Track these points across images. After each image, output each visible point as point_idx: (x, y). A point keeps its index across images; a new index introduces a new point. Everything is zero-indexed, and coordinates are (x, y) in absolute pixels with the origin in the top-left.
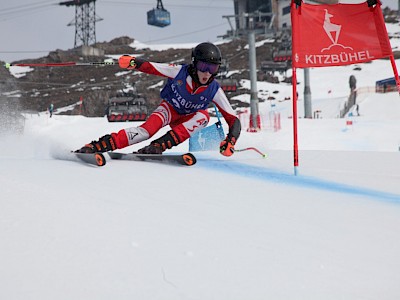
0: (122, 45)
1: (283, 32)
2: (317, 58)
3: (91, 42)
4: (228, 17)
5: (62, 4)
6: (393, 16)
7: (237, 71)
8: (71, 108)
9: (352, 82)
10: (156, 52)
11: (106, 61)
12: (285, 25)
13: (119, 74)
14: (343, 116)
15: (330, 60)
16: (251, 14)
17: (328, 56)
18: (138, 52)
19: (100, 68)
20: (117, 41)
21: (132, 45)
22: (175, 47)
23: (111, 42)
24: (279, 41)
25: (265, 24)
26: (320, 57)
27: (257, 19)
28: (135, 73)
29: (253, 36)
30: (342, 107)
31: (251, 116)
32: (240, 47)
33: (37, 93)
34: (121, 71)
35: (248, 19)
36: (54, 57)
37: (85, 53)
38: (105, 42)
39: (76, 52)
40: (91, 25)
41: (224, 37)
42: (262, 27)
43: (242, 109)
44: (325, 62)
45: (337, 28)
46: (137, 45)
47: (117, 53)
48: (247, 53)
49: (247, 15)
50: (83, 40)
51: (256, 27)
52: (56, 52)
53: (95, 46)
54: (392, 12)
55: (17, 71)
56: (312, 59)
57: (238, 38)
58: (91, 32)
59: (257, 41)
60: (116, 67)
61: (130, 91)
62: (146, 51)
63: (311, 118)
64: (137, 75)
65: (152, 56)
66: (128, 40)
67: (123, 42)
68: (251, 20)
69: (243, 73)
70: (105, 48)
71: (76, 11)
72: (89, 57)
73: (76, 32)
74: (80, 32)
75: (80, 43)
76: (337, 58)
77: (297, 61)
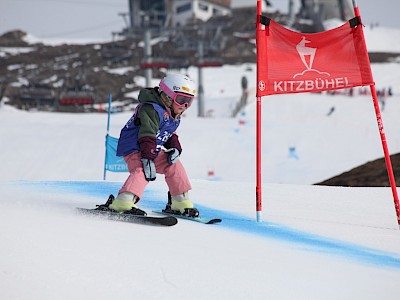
0: (14, 38)
1: (178, 31)
2: (289, 85)
4: (124, 15)
6: (283, 19)
7: (131, 69)
9: (244, 83)
10: (49, 47)
12: (178, 24)
13: (11, 68)
14: (234, 115)
15: (303, 86)
16: (146, 12)
17: (302, 82)
18: (32, 46)
20: (8, 35)
21: (25, 39)
22: (70, 41)
23: (4, 35)
24: (174, 40)
25: (160, 23)
26: (292, 83)
27: (152, 18)
28: (29, 67)
29: (148, 34)
30: (234, 107)
32: (133, 46)
34: (13, 64)
35: (143, 17)
41: (120, 34)
42: (157, 26)
45: (312, 52)
46: (30, 39)
47: (10, 46)
48: (142, 51)
49: (142, 13)
51: (152, 26)
54: (282, 16)
56: (282, 85)
57: (134, 36)
59: (153, 37)
60: (11, 59)
61: (24, 86)
62: (40, 46)
63: (203, 116)
64: (30, 70)
65: (45, 50)
66: (21, 34)
67: (16, 35)
68: (147, 18)
69: (138, 71)
76: (312, 84)
77: (262, 89)
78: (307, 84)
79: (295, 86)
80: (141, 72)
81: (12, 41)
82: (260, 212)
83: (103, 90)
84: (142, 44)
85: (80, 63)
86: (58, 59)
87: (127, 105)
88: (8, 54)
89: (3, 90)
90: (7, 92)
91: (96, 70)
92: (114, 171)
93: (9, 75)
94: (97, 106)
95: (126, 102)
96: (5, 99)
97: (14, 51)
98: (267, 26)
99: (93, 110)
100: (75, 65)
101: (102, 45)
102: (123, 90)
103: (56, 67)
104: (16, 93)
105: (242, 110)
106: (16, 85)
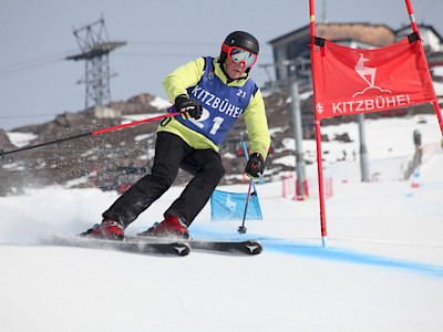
0: (139, 103)
3: (105, 102)
4: (265, 66)
5: (69, 58)
7: (279, 130)
8: (83, 180)
9: (417, 139)
11: (123, 123)
13: (139, 138)
14: (407, 177)
15: (363, 106)
16: (293, 62)
17: (361, 102)
18: (161, 111)
19: (117, 133)
20: (135, 100)
21: (153, 104)
23: (129, 101)
25: (309, 73)
26: (351, 103)
27: (299, 67)
29: (295, 88)
30: (406, 168)
31: (298, 182)
32: (280, 103)
33: (44, 165)
34: (140, 134)
35: (289, 67)
36: (62, 121)
37: (99, 114)
38: (121, 102)
39: (89, 113)
40: (104, 81)
42: (307, 77)
43: (287, 174)
44: (358, 109)
45: (372, 72)
46: (159, 103)
47: (136, 113)
48: (289, 107)
49: (286, 63)
50: (95, 99)
51: (300, 76)
52: (64, 116)
53: (110, 105)
55: (19, 140)
56: (341, 107)
57: (278, 90)
58: (105, 90)
59: (301, 93)
63: (369, 181)
66: (149, 97)
67: (143, 100)
68: (293, 68)
69: (286, 131)
70: (122, 108)
71: (87, 67)
72: (103, 120)
73: (87, 90)
74: (91, 90)
75: (91, 103)
76: (372, 104)
77: (320, 112)
78: (367, 104)
79: (355, 106)
80: (290, 133)
81: (139, 108)
82: (325, 238)
84: (289, 100)
87: (275, 173)
94: (240, 177)
95: (276, 169)
98: (322, 46)
99: (236, 182)
105: (416, 171)
106: (144, 157)
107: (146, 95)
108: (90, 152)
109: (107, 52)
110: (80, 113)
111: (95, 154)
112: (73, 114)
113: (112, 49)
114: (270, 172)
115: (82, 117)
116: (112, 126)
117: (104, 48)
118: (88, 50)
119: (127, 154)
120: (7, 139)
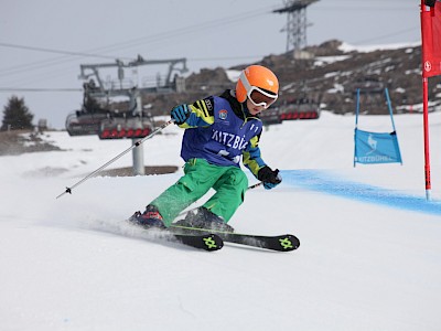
0: (330, 48)
3: (302, 46)
5: (275, 11)
10: (363, 54)
13: (328, 75)
18: (347, 54)
19: (310, 71)
20: (326, 45)
21: (341, 48)
22: (382, 47)
23: (322, 46)
28: (343, 74)
34: (329, 72)
36: (268, 61)
37: (297, 56)
38: (314, 47)
39: (289, 55)
40: (302, 30)
46: (345, 47)
47: (326, 55)
50: (295, 44)
52: (270, 57)
53: (306, 49)
55: (234, 76)
58: (302, 37)
60: (328, 68)
61: (339, 92)
62: (354, 53)
64: (345, 77)
65: (359, 57)
66: (337, 43)
67: (332, 45)
70: (316, 51)
71: (288, 18)
72: (300, 60)
73: (288, 37)
74: (292, 37)
75: (291, 48)
77: (428, 70)
81: (329, 51)
82: (429, 191)
83: (414, 91)
85: (392, 67)
86: (372, 65)
87: (438, 105)
88: (325, 63)
89: (320, 97)
90: (324, 99)
91: (408, 72)
92: (364, 163)
93: (326, 83)
94: (408, 108)
95: (438, 102)
96: (323, 106)
97: (331, 60)
98: (432, 7)
100: (388, 69)
101: (414, 49)
102: (435, 90)
103: (369, 72)
104: (332, 99)
106: (332, 91)
107: (335, 41)
108: (289, 86)
109: (305, 6)
110: (282, 55)
111: (293, 87)
112: (276, 57)
113: (309, 3)
114: (434, 104)
115: (284, 58)
116: (307, 65)
117: (302, 3)
118: (290, 5)
119: (318, 87)
120: (225, 75)
